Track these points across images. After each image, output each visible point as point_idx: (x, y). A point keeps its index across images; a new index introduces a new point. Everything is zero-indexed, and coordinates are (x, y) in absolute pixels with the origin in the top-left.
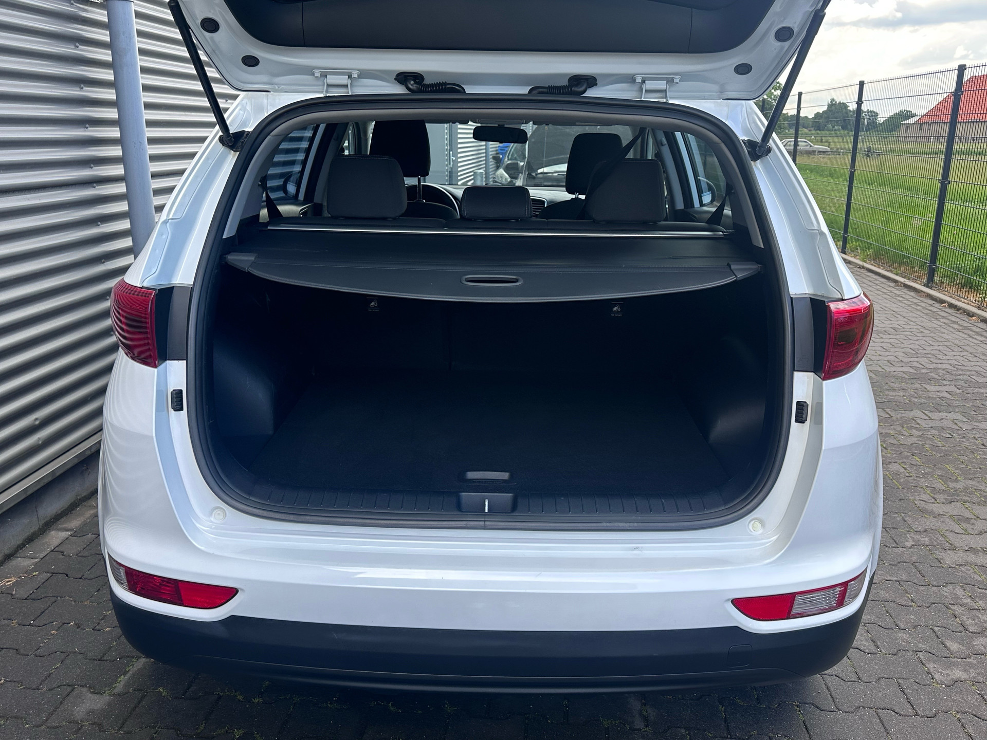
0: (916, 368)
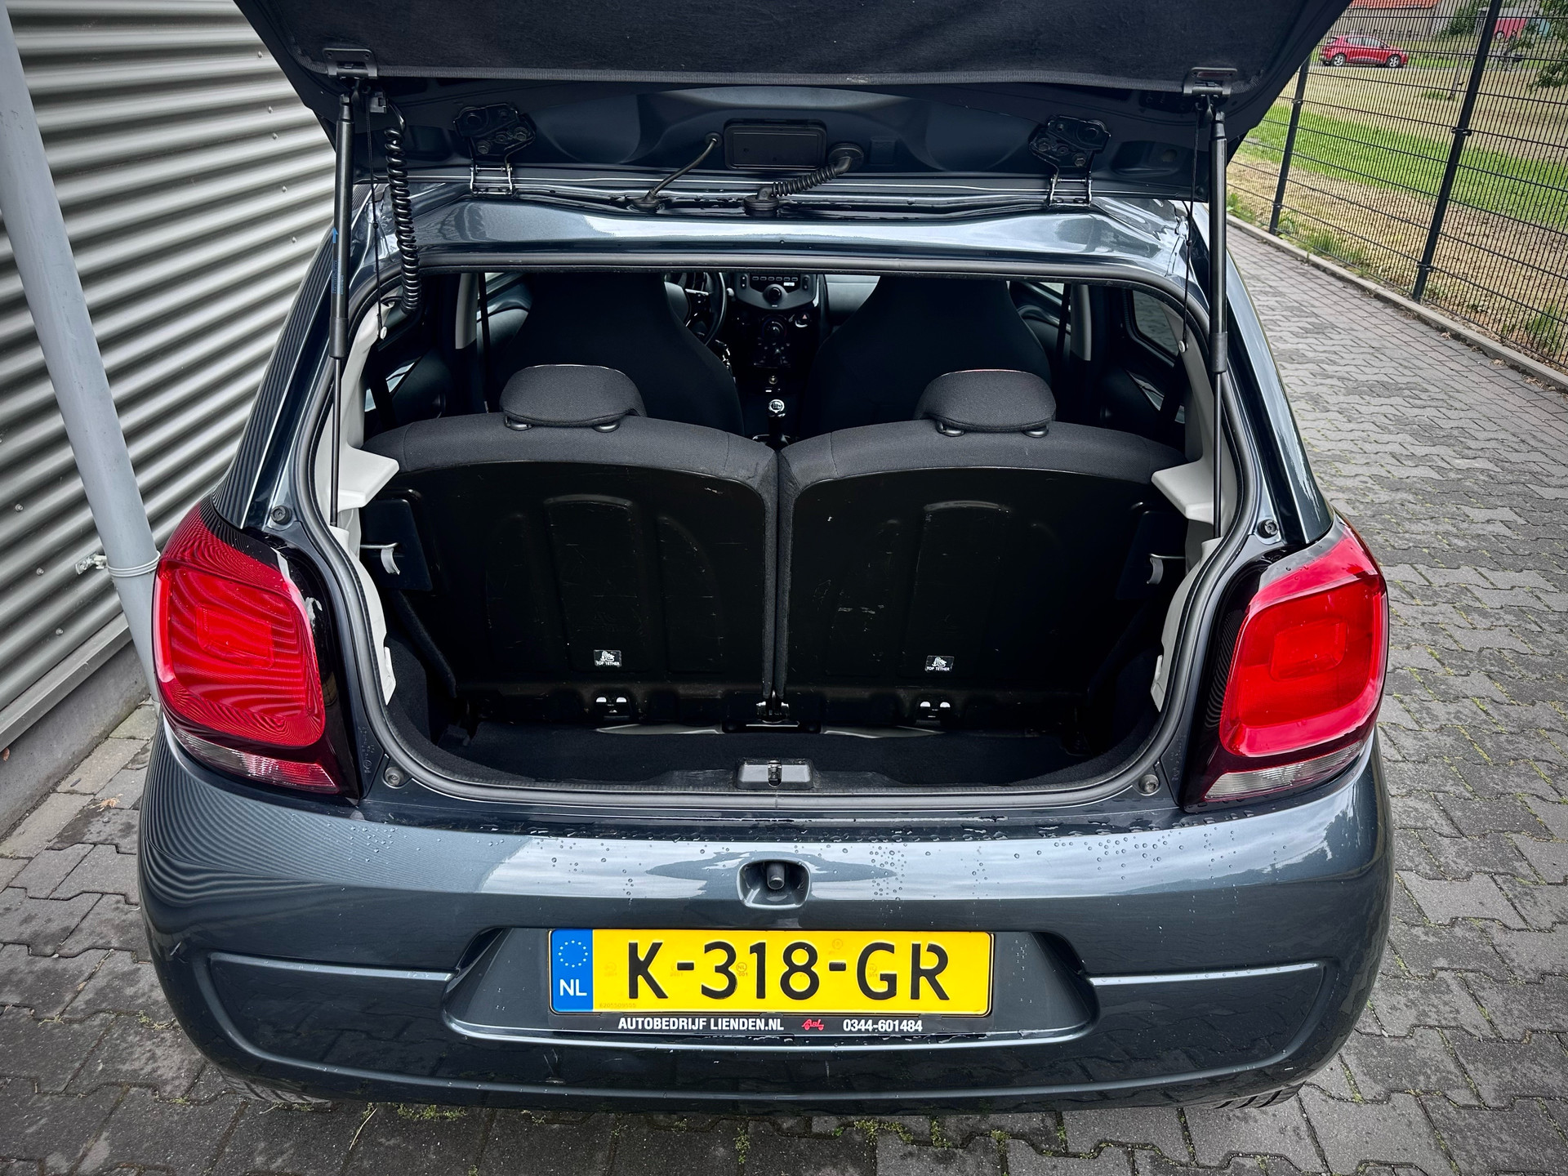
0: (1439, 470)
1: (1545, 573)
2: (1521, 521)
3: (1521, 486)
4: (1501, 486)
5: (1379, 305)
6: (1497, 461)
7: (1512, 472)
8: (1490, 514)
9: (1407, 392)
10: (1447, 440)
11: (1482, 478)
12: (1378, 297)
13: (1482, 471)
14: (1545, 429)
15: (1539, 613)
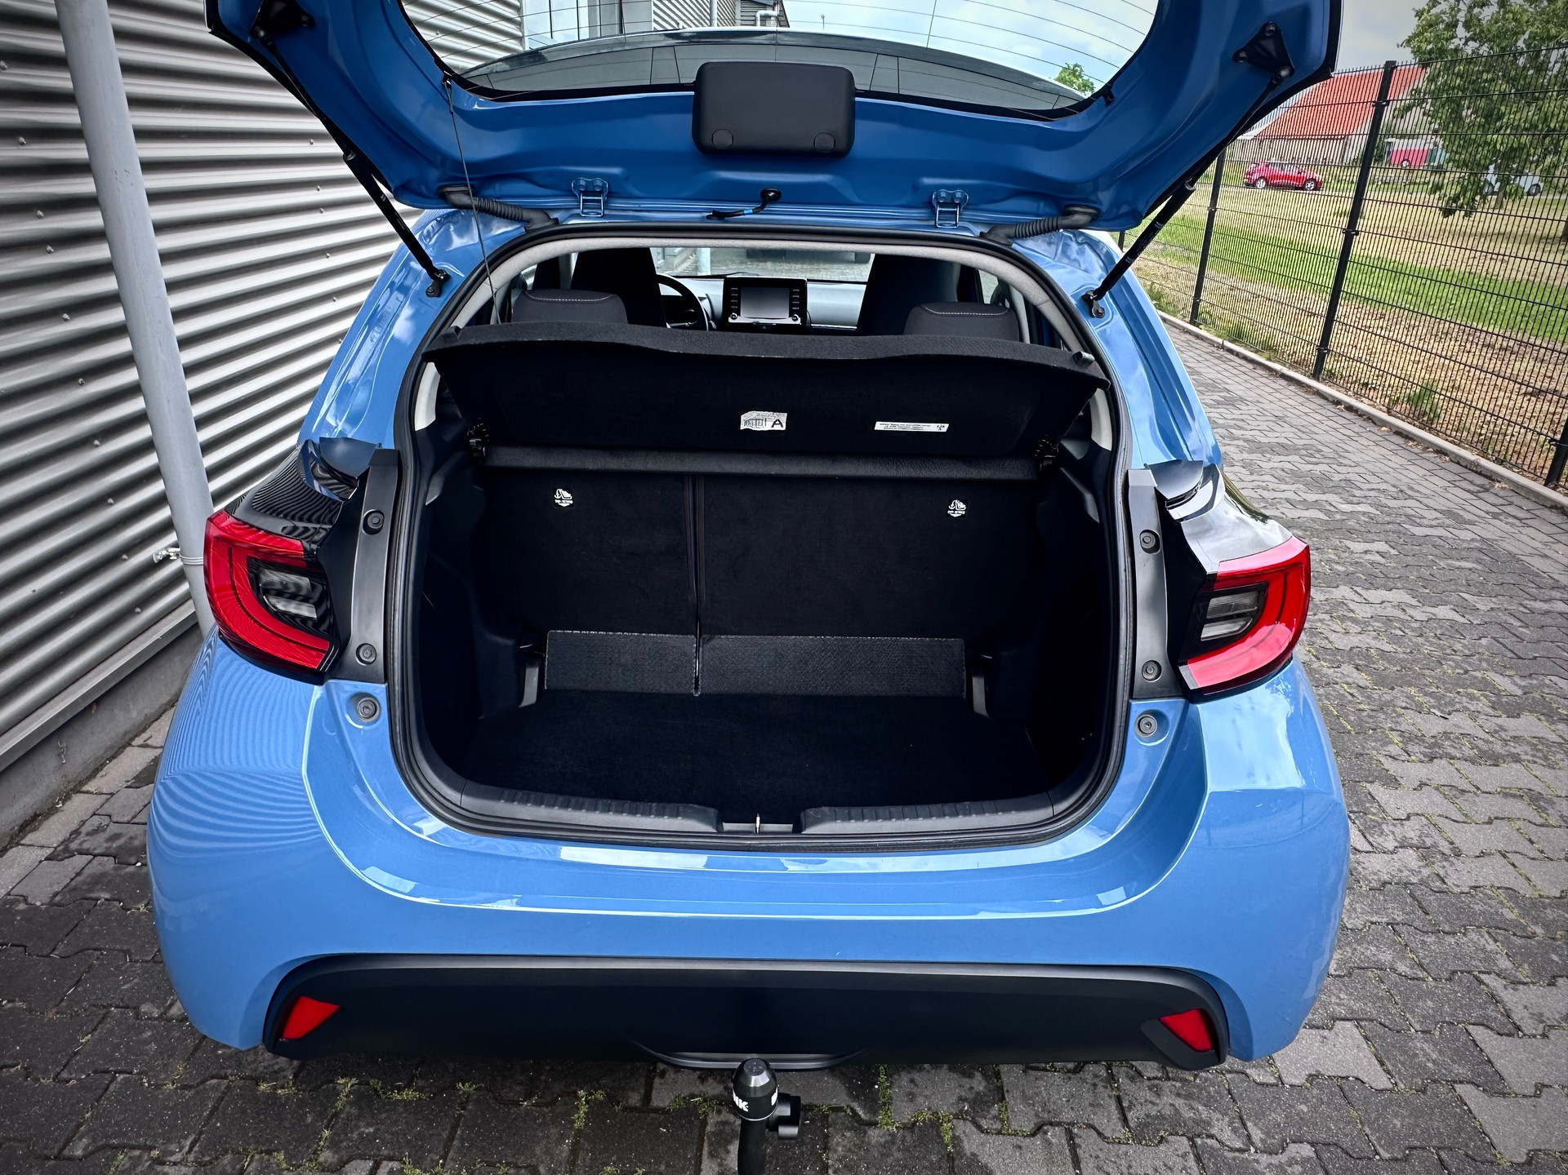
0: (1326, 512)
1: (1412, 591)
2: (1393, 552)
3: (1397, 526)
4: (1379, 526)
5: (1284, 382)
6: (1379, 506)
7: (1390, 515)
8: (1368, 546)
9: (1303, 452)
10: (1335, 489)
11: (1363, 518)
12: (1284, 376)
13: (1364, 513)
14: (1421, 482)
15: (1403, 621)
